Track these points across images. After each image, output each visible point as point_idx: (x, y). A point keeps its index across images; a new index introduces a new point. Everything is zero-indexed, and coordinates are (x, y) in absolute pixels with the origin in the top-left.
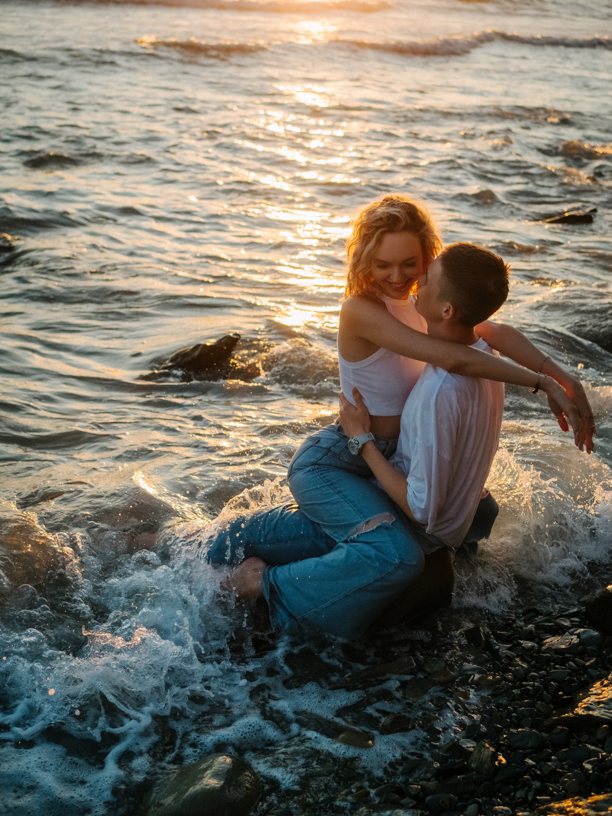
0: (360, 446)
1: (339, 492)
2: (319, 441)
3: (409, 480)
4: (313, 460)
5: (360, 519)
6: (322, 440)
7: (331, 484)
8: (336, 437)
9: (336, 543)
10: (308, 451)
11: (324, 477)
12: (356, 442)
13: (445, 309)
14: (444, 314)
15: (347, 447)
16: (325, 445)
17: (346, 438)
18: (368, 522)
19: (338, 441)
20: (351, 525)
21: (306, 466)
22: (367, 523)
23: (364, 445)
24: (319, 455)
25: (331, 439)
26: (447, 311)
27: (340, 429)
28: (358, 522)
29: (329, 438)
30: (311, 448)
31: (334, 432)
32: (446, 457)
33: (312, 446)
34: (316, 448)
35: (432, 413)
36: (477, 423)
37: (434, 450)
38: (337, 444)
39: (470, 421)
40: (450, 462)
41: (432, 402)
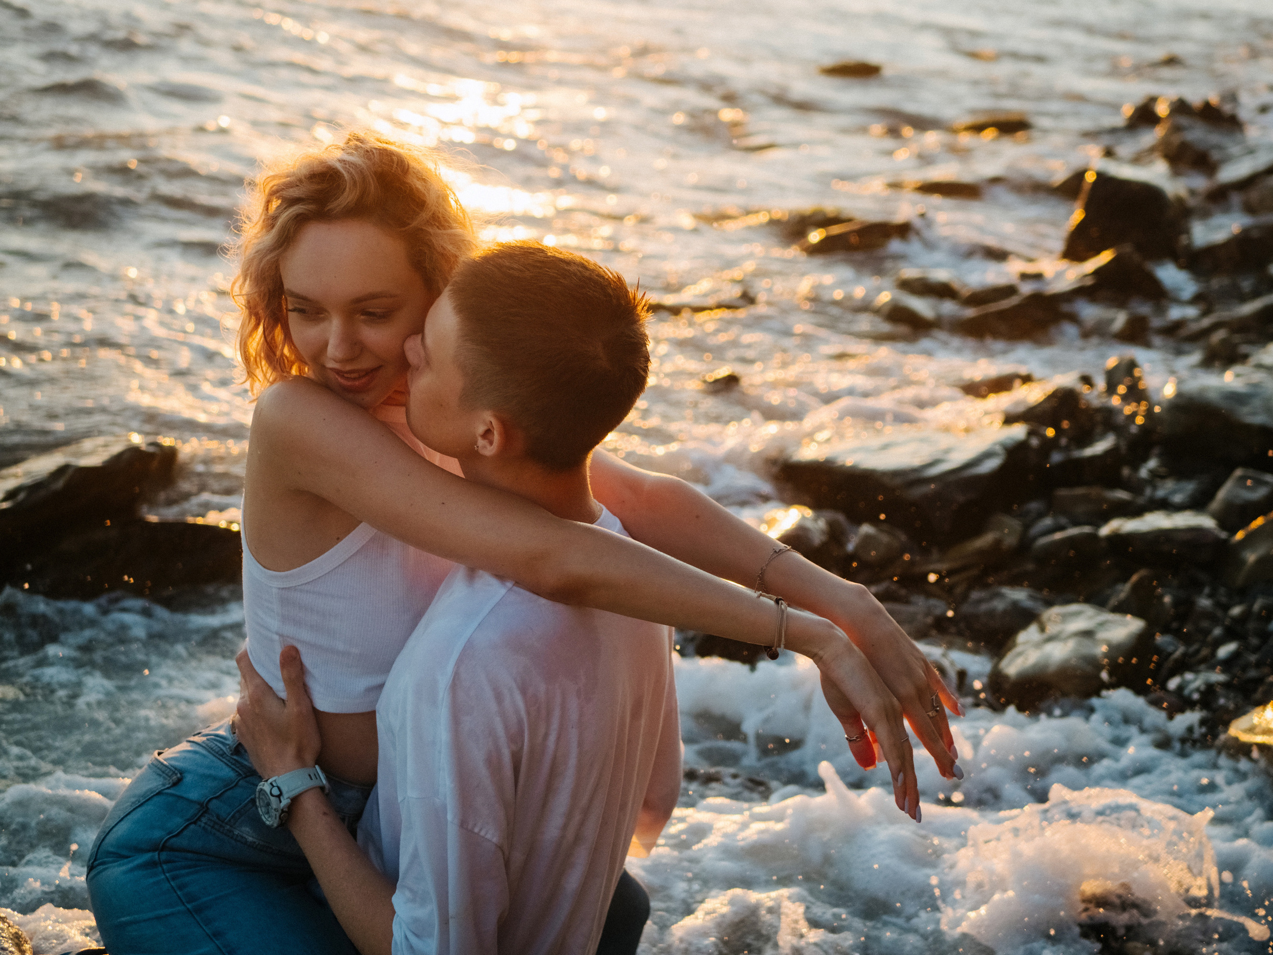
0: (285, 802)
1: (217, 935)
2: (180, 780)
3: (398, 900)
4: (157, 834)
6: (188, 778)
7: (199, 910)
8: (226, 772)
10: (148, 807)
11: (181, 888)
12: (276, 792)
13: (481, 429)
14: (481, 442)
15: (253, 801)
16: (194, 795)
17: (252, 776)
19: (229, 786)
21: (138, 850)
23: (295, 800)
24: (177, 822)
25: (214, 778)
26: (487, 434)
27: (239, 749)
29: (207, 772)
30: (156, 799)
31: (220, 755)
32: (488, 836)
33: (159, 793)
34: (171, 799)
35: (443, 713)
36: (580, 745)
37: (450, 817)
38: (229, 793)
39: (559, 738)
40: (500, 847)
41: (444, 681)
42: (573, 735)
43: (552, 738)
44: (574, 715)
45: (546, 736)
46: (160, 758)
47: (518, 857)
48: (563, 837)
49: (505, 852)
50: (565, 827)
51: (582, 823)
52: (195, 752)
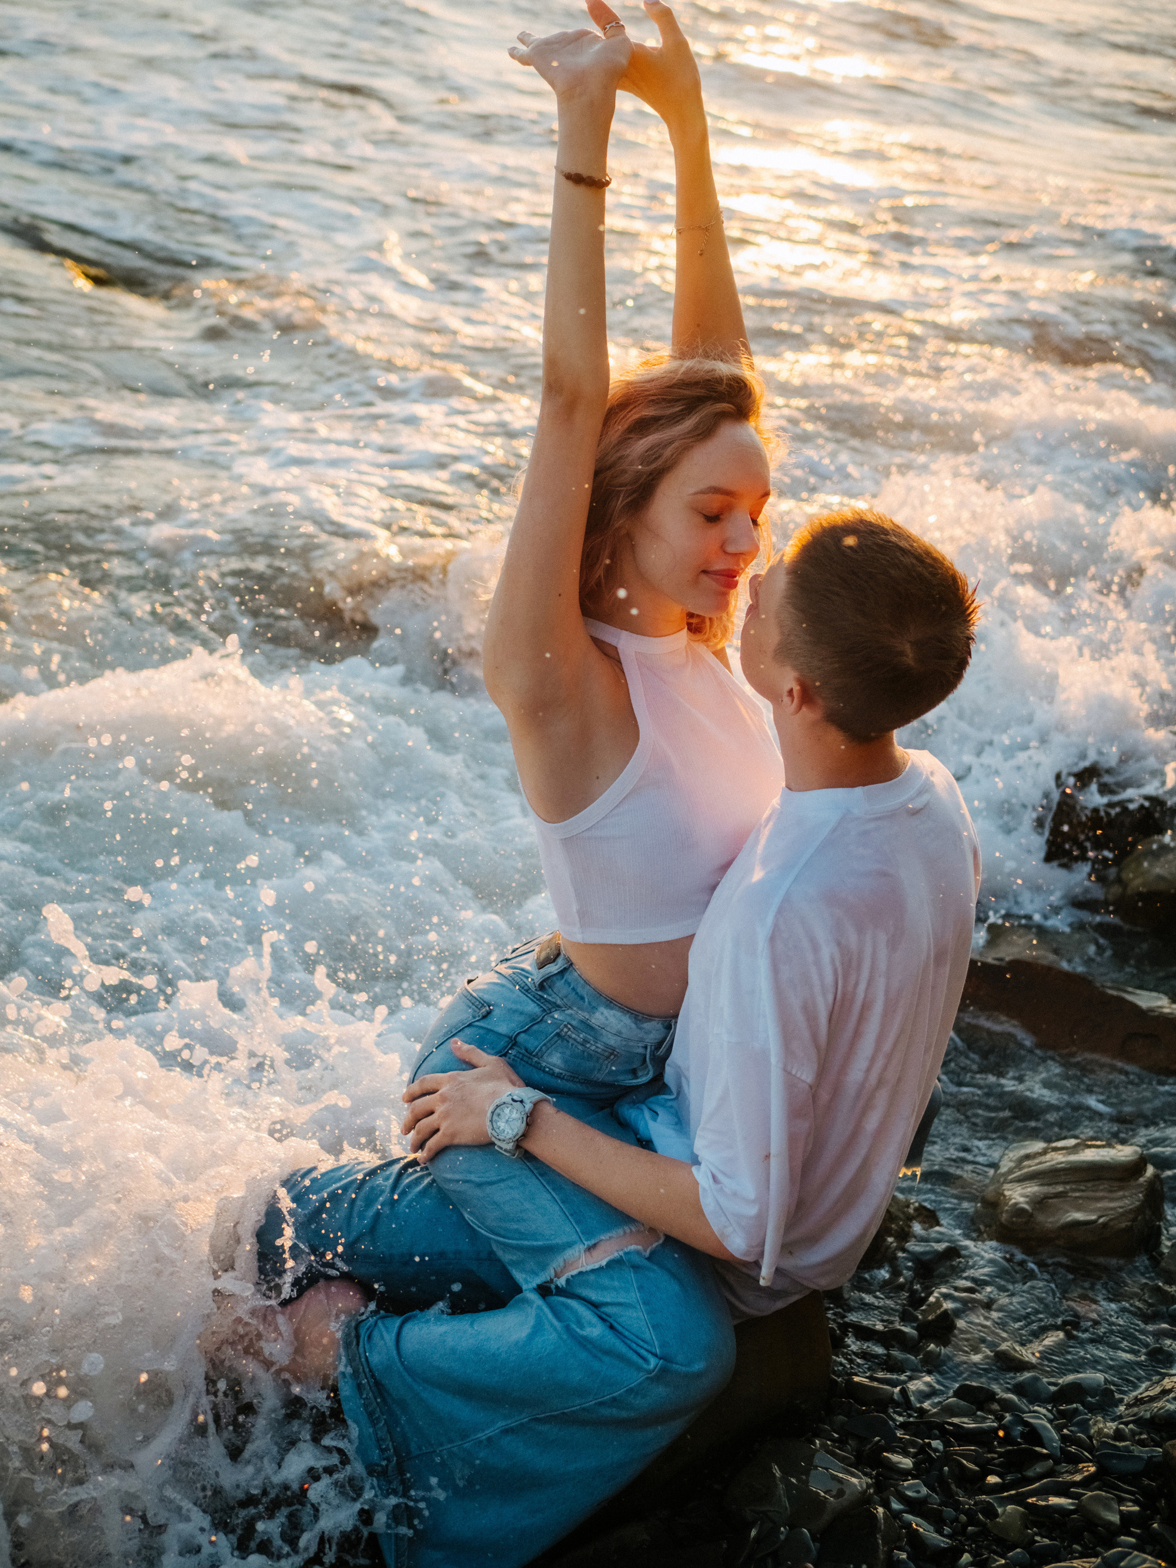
5: (574, 1237)
9: (519, 1290)
13: (788, 686)
14: (785, 698)
18: (595, 1246)
19: (535, 1020)
20: (552, 1250)
22: (589, 1249)
25: (521, 1013)
26: (791, 692)
27: (543, 985)
28: (570, 1245)
29: (514, 1007)
30: (468, 1031)
31: (525, 990)
32: (803, 1077)
33: (470, 1025)
34: (482, 1031)
35: (763, 964)
36: (887, 992)
37: (773, 1060)
38: (535, 1027)
39: (867, 989)
40: (811, 1087)
41: (762, 934)
42: (881, 983)
43: (862, 987)
44: (882, 966)
45: (856, 984)
46: (470, 987)
47: (824, 1096)
48: (866, 1079)
49: (814, 1090)
50: (868, 1070)
51: (885, 1068)
52: (503, 986)
